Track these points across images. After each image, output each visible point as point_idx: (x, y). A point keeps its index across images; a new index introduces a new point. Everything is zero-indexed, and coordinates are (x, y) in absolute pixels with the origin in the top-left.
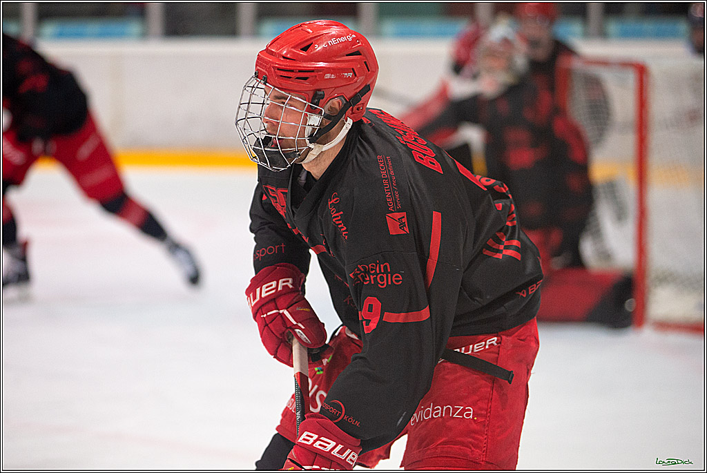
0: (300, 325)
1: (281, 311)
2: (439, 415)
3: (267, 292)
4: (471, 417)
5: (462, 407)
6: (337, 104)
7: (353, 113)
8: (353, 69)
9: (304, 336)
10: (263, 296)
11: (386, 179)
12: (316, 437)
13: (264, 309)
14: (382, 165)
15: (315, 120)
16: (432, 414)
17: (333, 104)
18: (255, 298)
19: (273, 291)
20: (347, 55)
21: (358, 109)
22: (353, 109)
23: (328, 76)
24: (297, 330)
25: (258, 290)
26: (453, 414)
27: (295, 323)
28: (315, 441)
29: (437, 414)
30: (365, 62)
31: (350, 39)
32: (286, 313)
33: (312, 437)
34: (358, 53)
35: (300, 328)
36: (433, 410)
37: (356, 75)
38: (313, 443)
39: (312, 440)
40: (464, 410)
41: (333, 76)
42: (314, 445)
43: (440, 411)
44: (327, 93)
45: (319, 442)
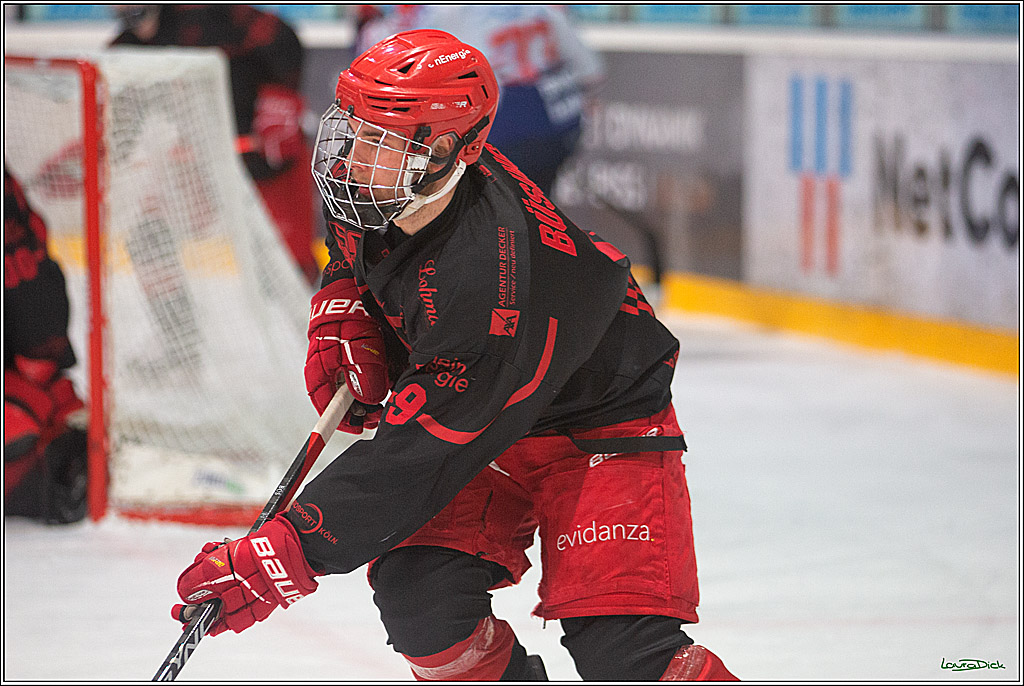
0: (357, 367)
1: (342, 341)
2: (609, 537)
3: (333, 309)
4: (647, 538)
5: (636, 526)
6: (447, 142)
7: (466, 154)
8: (468, 96)
9: (356, 383)
10: (327, 312)
11: (504, 262)
12: (272, 553)
13: (323, 329)
14: (502, 241)
15: (420, 162)
16: (597, 535)
17: (442, 142)
18: (317, 312)
19: (342, 311)
20: (459, 78)
21: (473, 148)
22: (466, 149)
23: (435, 106)
24: (352, 373)
25: (325, 303)
26: (627, 535)
27: (352, 362)
28: (267, 557)
29: (604, 536)
30: (483, 87)
31: (463, 57)
32: (347, 346)
33: (268, 550)
34: (473, 75)
35: (356, 371)
36: (598, 531)
37: (471, 104)
38: (264, 558)
39: (265, 553)
40: (639, 530)
41: (442, 107)
42: (263, 561)
43: (608, 532)
44: (435, 129)
45: (270, 562)
